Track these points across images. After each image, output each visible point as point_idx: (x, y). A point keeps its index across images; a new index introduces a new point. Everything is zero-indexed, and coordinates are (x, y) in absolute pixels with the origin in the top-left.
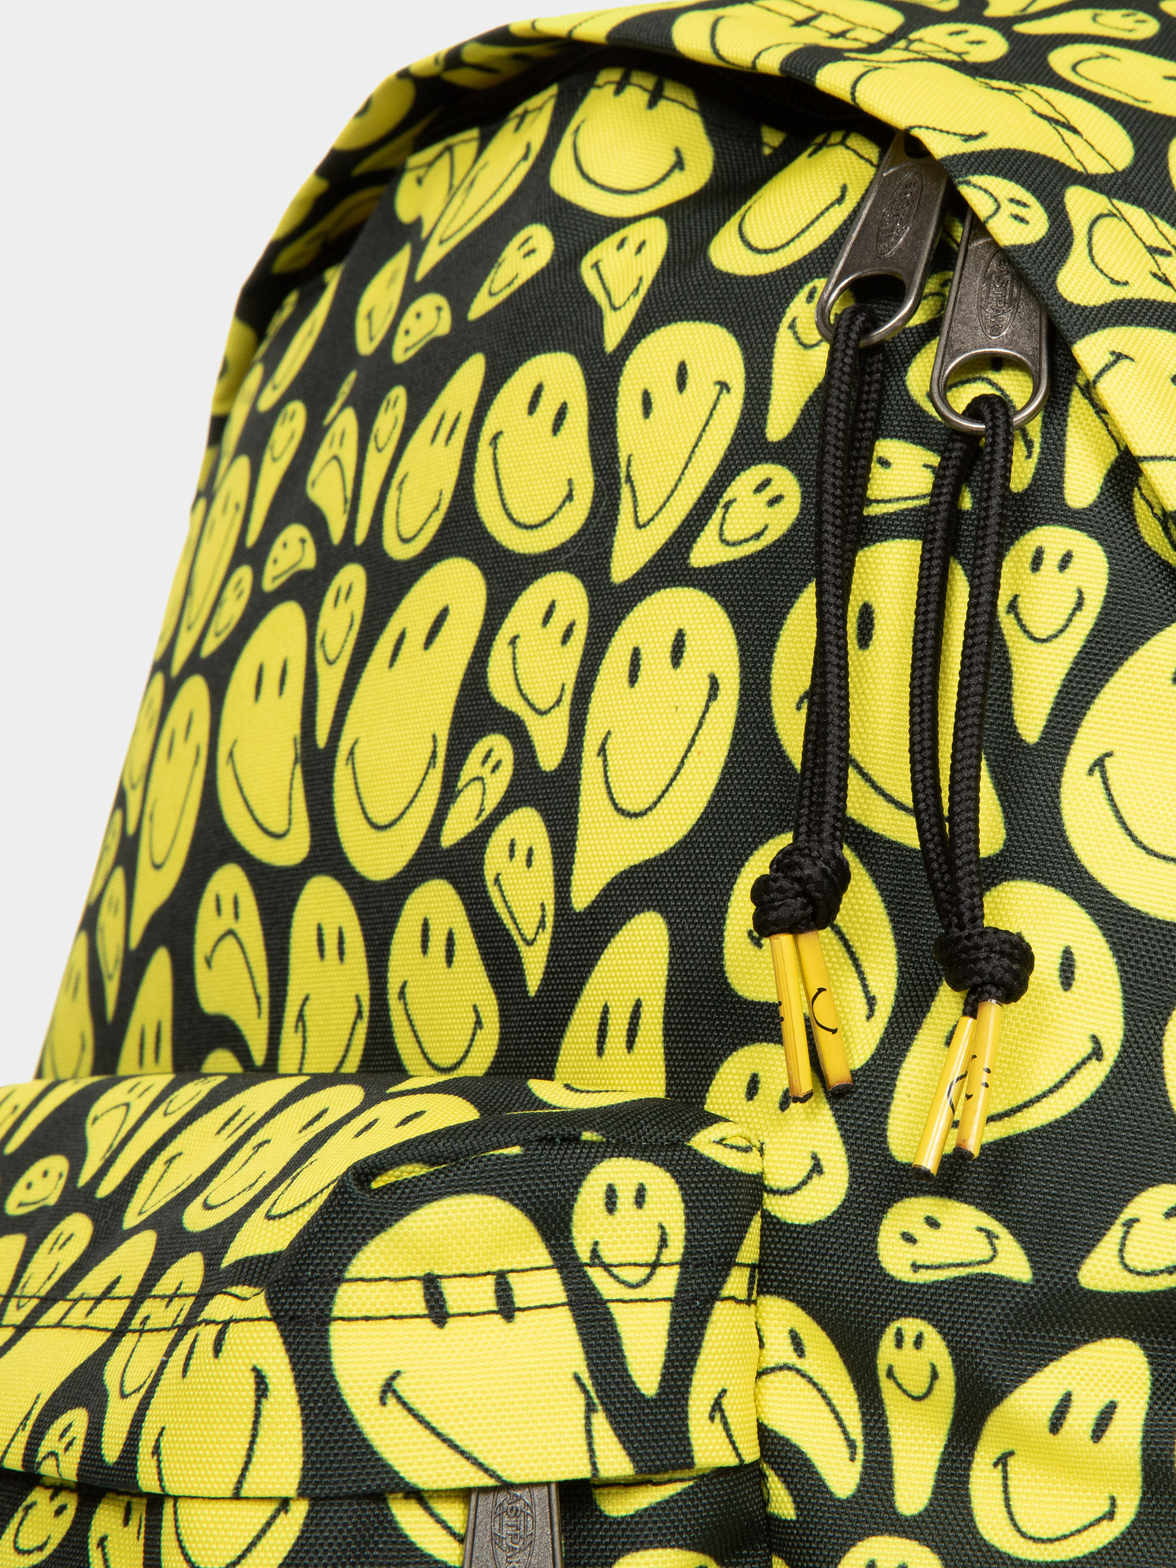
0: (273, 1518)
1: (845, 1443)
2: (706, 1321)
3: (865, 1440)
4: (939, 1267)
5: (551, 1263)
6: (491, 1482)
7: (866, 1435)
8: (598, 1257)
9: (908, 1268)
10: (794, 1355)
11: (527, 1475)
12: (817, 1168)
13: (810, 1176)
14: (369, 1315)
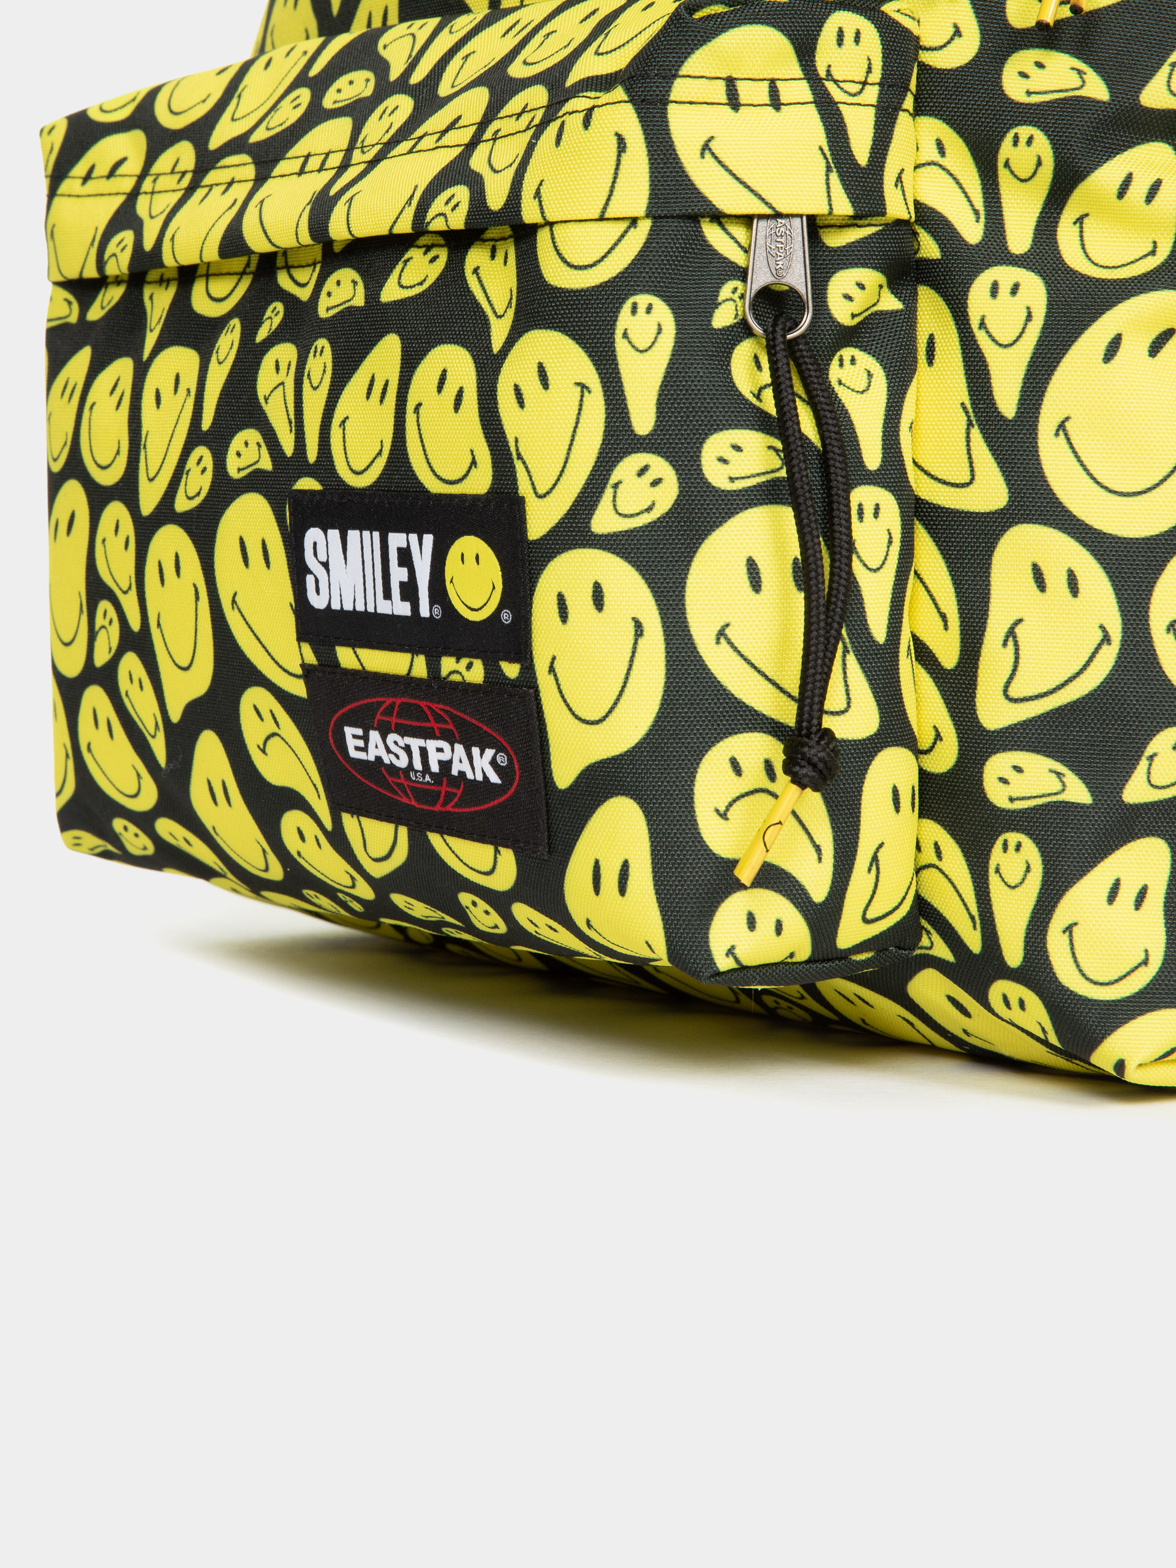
0: (626, 232)
1: (972, 212)
2: (895, 123)
3: (985, 210)
4: (1045, 93)
5: (803, 76)
6: (769, 212)
7: (985, 207)
8: (831, 75)
9: (1024, 94)
10: (938, 155)
11: (791, 208)
12: (957, 33)
13: (952, 39)
14: (693, 100)
